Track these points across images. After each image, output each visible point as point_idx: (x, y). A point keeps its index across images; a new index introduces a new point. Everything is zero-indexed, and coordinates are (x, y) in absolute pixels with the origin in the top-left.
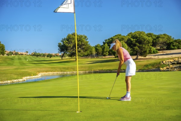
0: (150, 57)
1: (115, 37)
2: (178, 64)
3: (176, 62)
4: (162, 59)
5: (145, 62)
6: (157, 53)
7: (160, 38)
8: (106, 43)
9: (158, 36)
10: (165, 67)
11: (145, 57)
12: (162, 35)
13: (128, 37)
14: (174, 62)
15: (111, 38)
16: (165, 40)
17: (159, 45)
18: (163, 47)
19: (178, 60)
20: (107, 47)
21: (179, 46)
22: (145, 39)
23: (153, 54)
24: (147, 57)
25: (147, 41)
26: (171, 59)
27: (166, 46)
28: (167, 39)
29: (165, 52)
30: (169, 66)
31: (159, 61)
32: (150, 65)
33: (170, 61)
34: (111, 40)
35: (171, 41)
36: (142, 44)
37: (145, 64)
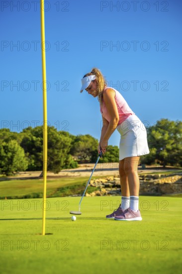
0: (66, 173)
2: (113, 187)
3: (112, 183)
4: (86, 177)
5: (58, 183)
6: (77, 167)
7: (80, 142)
9: (76, 137)
10: (93, 191)
11: (57, 172)
12: (83, 136)
14: (107, 184)
16: (88, 145)
17: (79, 153)
18: (85, 158)
19: (114, 179)
21: (111, 157)
22: (59, 139)
23: (70, 168)
24: (60, 174)
25: (61, 144)
26: (102, 177)
27: (91, 157)
28: (92, 143)
29: (89, 167)
30: (100, 191)
31: (83, 181)
32: (68, 188)
33: (102, 182)
36: (53, 149)
37: (58, 187)
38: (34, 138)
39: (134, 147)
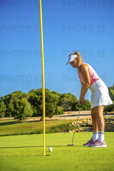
0: (56, 118)
1: (15, 94)
2: (87, 126)
3: (86, 124)
4: (69, 120)
5: (52, 124)
6: (63, 114)
7: (64, 98)
8: (3, 101)
9: (62, 95)
10: (74, 129)
11: (51, 117)
12: (66, 94)
13: (30, 95)
14: (83, 124)
15: (9, 95)
16: (70, 99)
18: (68, 108)
19: (87, 121)
20: (4, 105)
21: (84, 107)
22: (51, 96)
23: (58, 115)
24: (53, 118)
25: (53, 99)
26: (79, 120)
27: (71, 107)
28: (72, 98)
29: (70, 113)
30: (78, 129)
31: (67, 122)
32: (58, 127)
33: (79, 123)
34: (9, 98)
35: (76, 101)
37: (51, 126)
38: (36, 96)
39: (100, 100)
